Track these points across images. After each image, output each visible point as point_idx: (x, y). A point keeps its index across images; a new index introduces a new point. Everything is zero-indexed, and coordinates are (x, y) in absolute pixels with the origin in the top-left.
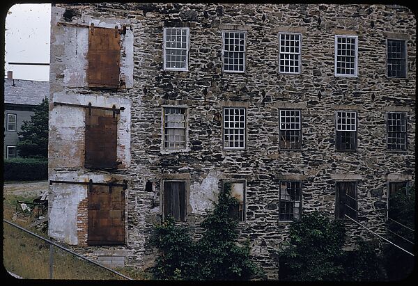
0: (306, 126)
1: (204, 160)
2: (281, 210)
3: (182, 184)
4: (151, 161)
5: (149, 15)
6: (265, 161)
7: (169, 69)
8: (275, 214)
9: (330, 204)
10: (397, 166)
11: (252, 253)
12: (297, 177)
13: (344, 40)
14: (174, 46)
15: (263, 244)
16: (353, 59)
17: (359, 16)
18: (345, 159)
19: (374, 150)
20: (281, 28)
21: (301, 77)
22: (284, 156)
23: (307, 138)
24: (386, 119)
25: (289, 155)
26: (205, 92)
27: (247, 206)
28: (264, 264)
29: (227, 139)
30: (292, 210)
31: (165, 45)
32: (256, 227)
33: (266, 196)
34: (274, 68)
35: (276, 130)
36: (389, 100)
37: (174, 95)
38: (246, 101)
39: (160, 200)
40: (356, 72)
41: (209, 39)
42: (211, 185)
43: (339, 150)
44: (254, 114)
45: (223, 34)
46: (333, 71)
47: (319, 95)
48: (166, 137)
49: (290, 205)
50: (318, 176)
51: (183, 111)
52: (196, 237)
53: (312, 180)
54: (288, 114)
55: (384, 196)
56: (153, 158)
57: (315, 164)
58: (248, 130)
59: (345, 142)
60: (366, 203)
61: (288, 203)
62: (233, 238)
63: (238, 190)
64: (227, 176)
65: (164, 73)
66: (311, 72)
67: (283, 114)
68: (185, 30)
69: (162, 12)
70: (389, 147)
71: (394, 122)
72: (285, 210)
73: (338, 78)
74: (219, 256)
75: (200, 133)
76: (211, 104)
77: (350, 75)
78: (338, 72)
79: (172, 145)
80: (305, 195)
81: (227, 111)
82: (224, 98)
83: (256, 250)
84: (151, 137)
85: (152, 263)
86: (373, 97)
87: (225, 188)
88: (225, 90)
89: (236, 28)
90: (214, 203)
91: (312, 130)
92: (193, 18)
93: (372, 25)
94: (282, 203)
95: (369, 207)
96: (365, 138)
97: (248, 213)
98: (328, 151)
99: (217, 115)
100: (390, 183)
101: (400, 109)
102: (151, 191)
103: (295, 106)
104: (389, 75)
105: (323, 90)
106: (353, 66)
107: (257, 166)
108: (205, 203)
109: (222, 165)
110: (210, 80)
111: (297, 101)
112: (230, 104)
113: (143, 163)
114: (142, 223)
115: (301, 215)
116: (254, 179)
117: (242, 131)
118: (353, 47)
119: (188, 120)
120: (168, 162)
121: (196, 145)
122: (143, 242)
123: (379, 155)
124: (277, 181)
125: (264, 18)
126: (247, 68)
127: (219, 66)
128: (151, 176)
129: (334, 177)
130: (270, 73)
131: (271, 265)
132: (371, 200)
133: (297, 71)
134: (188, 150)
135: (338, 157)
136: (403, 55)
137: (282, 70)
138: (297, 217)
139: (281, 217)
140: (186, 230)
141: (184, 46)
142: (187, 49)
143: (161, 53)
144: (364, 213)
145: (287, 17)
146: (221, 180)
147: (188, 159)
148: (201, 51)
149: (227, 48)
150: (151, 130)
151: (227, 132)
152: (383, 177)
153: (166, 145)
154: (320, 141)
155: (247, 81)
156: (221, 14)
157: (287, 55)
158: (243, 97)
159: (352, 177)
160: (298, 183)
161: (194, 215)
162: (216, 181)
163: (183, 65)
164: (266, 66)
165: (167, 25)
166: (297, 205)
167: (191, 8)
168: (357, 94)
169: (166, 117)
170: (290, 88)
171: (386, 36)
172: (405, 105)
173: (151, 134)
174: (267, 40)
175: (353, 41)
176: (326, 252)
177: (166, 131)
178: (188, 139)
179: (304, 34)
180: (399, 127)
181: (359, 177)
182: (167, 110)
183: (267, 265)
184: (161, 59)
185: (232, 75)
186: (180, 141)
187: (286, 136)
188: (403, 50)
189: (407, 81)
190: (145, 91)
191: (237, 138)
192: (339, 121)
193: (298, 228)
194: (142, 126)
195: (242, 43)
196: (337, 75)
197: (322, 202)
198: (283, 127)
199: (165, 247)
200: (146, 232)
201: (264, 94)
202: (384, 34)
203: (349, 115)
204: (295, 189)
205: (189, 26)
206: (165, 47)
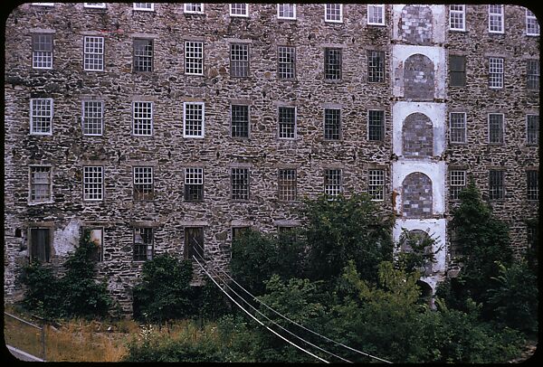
0: (157, 180)
1: (66, 210)
2: (135, 252)
3: (47, 231)
4: (19, 211)
5: (17, 88)
6: (120, 210)
7: (35, 133)
8: (129, 255)
9: (180, 247)
10: (240, 213)
11: (109, 288)
12: (150, 223)
13: (192, 106)
14: (39, 114)
15: (119, 281)
16: (200, 123)
17: (206, 85)
18: (193, 208)
19: (219, 199)
20: (135, 97)
21: (153, 138)
22: (138, 206)
23: (159, 190)
24: (230, 173)
25: (142, 205)
26: (67, 153)
27: (105, 249)
28: (120, 297)
29: (87, 192)
30: (145, 252)
31: (31, 113)
32: (112, 267)
33: (121, 240)
34: (128, 131)
35: (130, 184)
36: (232, 157)
37: (40, 156)
38: (103, 160)
39: (27, 244)
40: (203, 133)
41: (71, 108)
42: (73, 232)
43: (187, 200)
44: (110, 171)
45: (83, 103)
46: (182, 133)
47: (169, 154)
48: (33, 192)
49: (144, 248)
50: (169, 222)
51: (48, 169)
52: (60, 275)
53: (163, 227)
54: (141, 171)
55: (228, 239)
56: (21, 209)
57: (166, 213)
58: (106, 184)
59: (193, 193)
60: (211, 245)
61: (141, 246)
62: (92, 276)
63: (97, 235)
64: (87, 224)
65: (31, 137)
66: (162, 134)
67: (137, 171)
68: (49, 101)
69: (29, 86)
70: (234, 197)
71: (238, 176)
72: (139, 252)
73: (186, 139)
74: (77, 290)
75: (63, 188)
76: (72, 163)
77: (198, 136)
78: (187, 133)
79: (38, 198)
80: (156, 239)
81: (86, 169)
82: (84, 158)
83: (113, 286)
84: (20, 191)
85: (21, 297)
86: (218, 155)
87: (85, 233)
88: (85, 151)
89: (94, 98)
90: (75, 247)
91: (162, 184)
92: (56, 89)
93: (218, 93)
94: (136, 246)
95: (214, 249)
96: (210, 190)
97: (106, 255)
98: (177, 201)
99: (78, 172)
100: (234, 229)
101: (243, 165)
102: (20, 236)
103: (148, 164)
104: (233, 134)
105: (172, 150)
106: (200, 128)
107: (114, 215)
108: (67, 247)
109: (82, 214)
110: (71, 142)
111: (148, 160)
112: (90, 163)
113: (12, 213)
114: (12, 264)
115: (153, 256)
116: (110, 226)
117: (100, 186)
118: (200, 112)
119: (52, 177)
120: (35, 212)
121: (59, 198)
122: (14, 279)
123: (223, 204)
124: (131, 228)
125: (119, 89)
126: (104, 132)
127: (80, 130)
128: (19, 224)
129: (183, 223)
130: (125, 136)
131: (126, 298)
132: (216, 243)
133: (149, 133)
134: (52, 202)
135: (187, 206)
136: (246, 119)
137: (136, 132)
138: (150, 258)
139: (136, 258)
140: (51, 270)
141: (49, 114)
142: (51, 116)
143: (28, 120)
144: (209, 254)
145: (140, 87)
146: (81, 227)
147: (52, 209)
148: (63, 118)
149: (86, 115)
150: (20, 186)
151: (86, 186)
152: (227, 223)
153: (33, 198)
154: (170, 193)
155: (104, 143)
156: (81, 87)
157: (140, 121)
158: (101, 157)
159: (198, 223)
160: (150, 229)
161: (57, 257)
162: (76, 228)
163: (48, 130)
164: (122, 131)
165: (33, 96)
166: (150, 248)
167: (55, 81)
168: (203, 153)
169: (33, 175)
170: (143, 149)
171: (230, 102)
172: (247, 161)
173: (19, 189)
174: (122, 108)
175: (200, 107)
176: (174, 287)
177: (33, 185)
178: (52, 193)
179: (155, 102)
180: (242, 181)
181: (206, 223)
182: (33, 169)
183: (123, 298)
184: (28, 125)
185: (91, 138)
186: (45, 194)
187: (139, 189)
188: (246, 114)
189: (249, 140)
190: (14, 152)
191: (95, 191)
192: (188, 176)
193: (149, 267)
194: (11, 182)
195: (100, 110)
196: (185, 136)
197: (172, 245)
198: (137, 181)
199: (31, 284)
200: (16, 271)
201: (119, 154)
202: (229, 100)
203: (196, 171)
204: (148, 234)
205: (53, 97)
206: (31, 115)
